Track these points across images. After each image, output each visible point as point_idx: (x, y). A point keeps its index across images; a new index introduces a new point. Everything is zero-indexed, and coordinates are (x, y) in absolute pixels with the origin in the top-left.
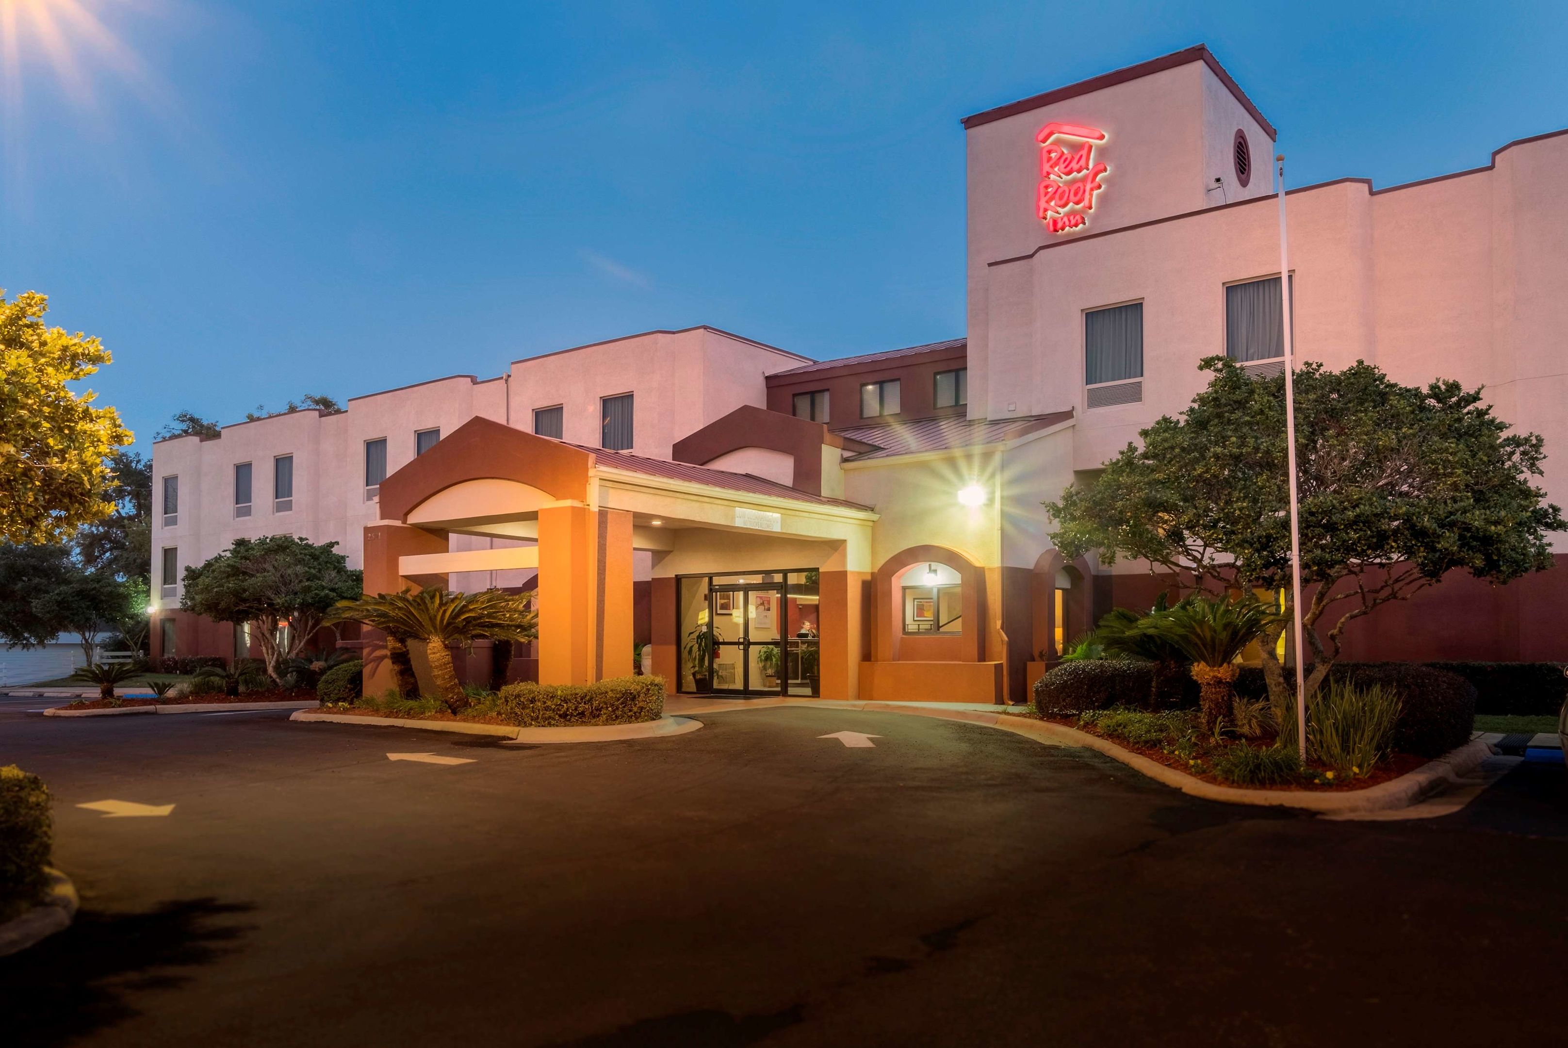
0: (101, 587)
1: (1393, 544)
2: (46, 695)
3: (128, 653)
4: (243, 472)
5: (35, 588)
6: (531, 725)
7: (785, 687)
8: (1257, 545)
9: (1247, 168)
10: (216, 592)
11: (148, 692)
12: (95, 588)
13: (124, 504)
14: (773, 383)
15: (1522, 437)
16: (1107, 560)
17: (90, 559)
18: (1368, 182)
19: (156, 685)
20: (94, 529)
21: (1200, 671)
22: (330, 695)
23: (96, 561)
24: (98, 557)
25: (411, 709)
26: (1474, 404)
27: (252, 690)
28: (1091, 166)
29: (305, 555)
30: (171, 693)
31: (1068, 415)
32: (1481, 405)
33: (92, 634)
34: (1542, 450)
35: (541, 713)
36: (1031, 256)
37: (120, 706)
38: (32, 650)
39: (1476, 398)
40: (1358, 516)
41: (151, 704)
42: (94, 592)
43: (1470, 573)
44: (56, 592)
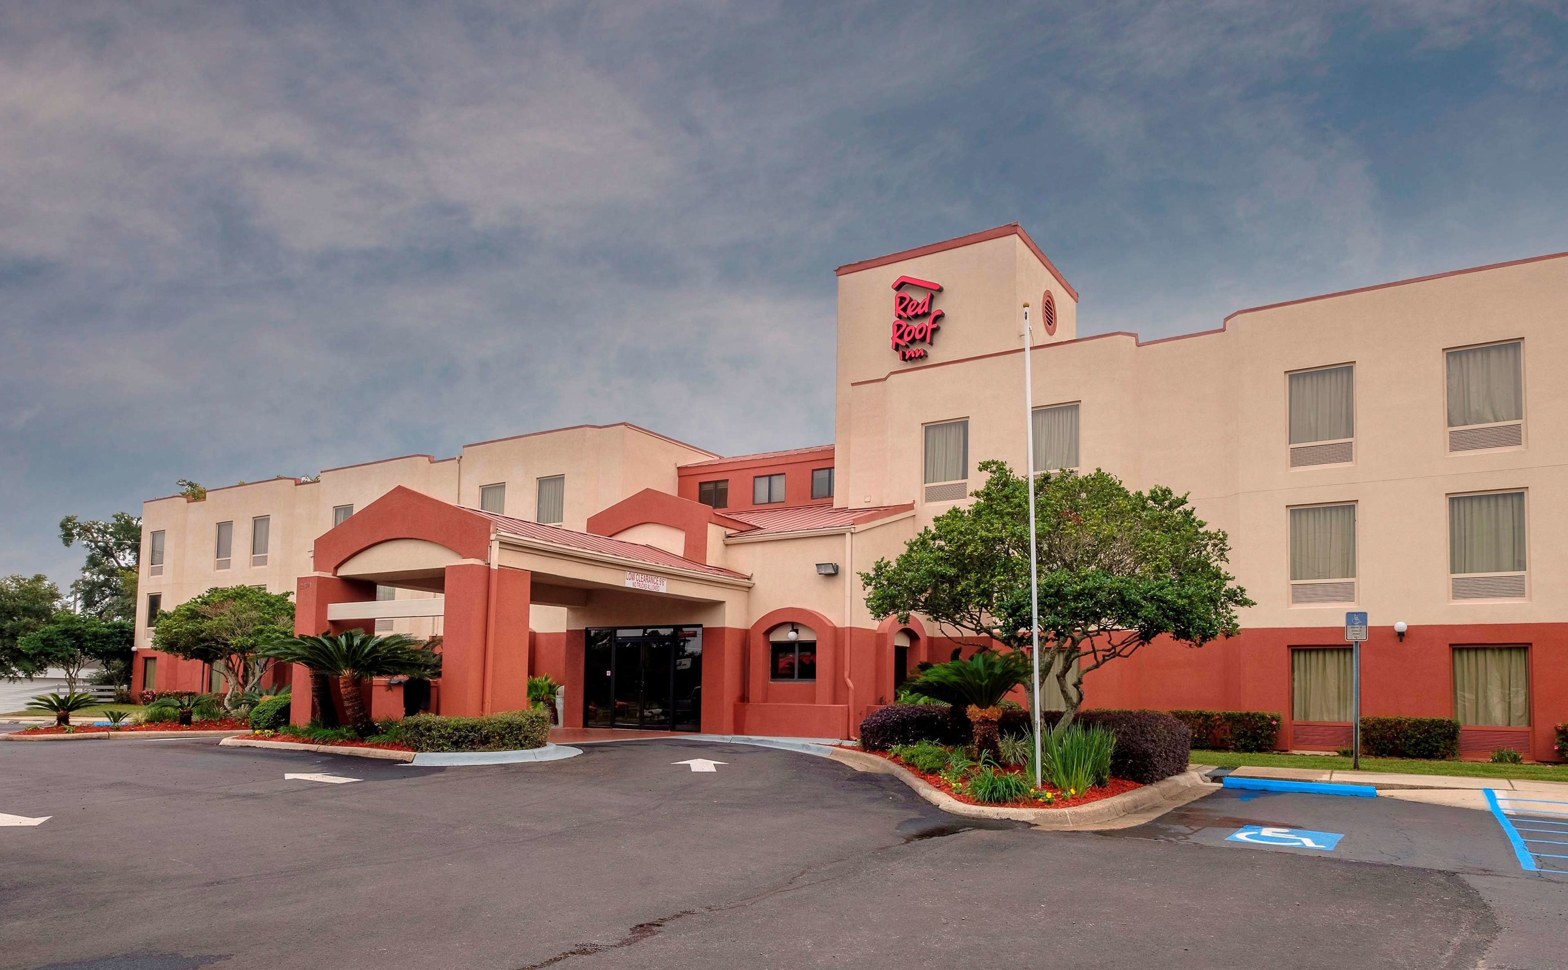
0: (87, 627)
1: (1109, 612)
2: (21, 722)
3: (112, 687)
4: (224, 528)
5: (24, 626)
6: (427, 750)
8: (1010, 611)
9: (1053, 321)
10: (175, 632)
11: (106, 720)
12: (81, 627)
13: (124, 556)
14: (683, 473)
15: (1212, 533)
16: (903, 621)
17: (89, 603)
18: (1135, 335)
19: (112, 713)
20: (95, 577)
21: (973, 712)
22: (260, 723)
23: (95, 605)
24: (97, 602)
25: (326, 736)
26: (1182, 506)
27: (206, 720)
29: (261, 602)
30: (126, 721)
31: (910, 507)
32: (1187, 507)
33: (76, 670)
34: (1227, 542)
35: (436, 740)
36: (885, 379)
37: (73, 732)
38: (18, 682)
39: (1183, 502)
40: (1083, 589)
41: (104, 731)
42: (79, 631)
43: (1171, 637)
44: (41, 631)
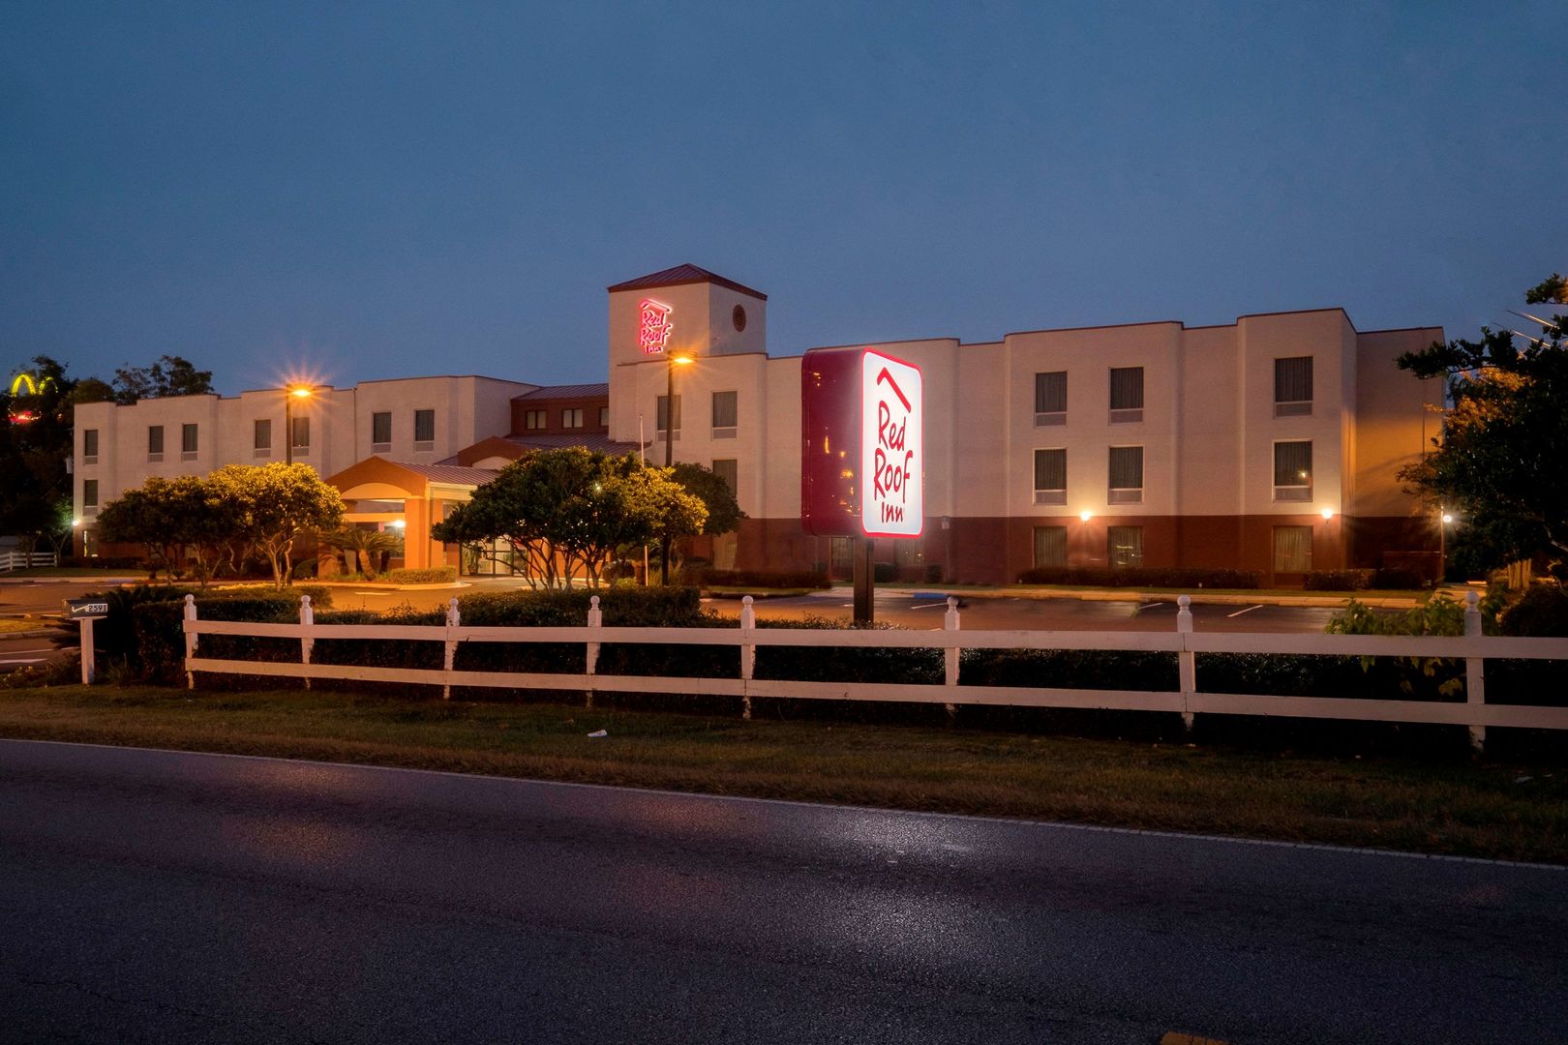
4: (155, 432)
6: (405, 584)
7: (513, 573)
9: (743, 323)
14: (512, 406)
28: (664, 322)
31: (649, 442)
35: (408, 579)
36: (636, 364)
